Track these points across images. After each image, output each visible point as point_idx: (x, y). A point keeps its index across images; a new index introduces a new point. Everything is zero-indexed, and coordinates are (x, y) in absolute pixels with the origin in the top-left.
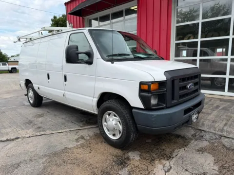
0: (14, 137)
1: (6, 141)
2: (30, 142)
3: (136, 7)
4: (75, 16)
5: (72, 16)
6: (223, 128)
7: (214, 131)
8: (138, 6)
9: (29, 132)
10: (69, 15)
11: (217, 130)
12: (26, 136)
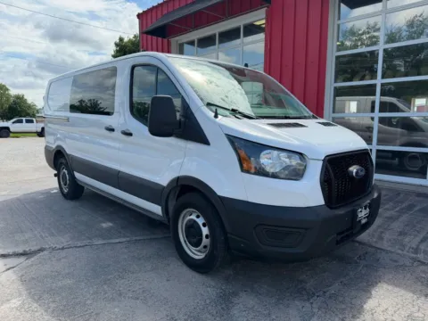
1: (22, 254)
2: (64, 258)
4: (154, 38)
6: (418, 246)
7: (400, 252)
8: (267, 19)
9: (63, 240)
10: (145, 35)
11: (407, 249)
12: (58, 246)
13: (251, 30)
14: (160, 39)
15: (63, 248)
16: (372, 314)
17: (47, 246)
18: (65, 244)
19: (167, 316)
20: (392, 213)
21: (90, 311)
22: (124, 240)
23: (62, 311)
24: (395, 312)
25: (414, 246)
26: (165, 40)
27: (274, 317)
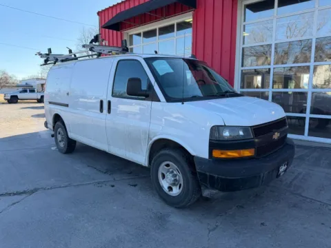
1: (22, 193)
3: (191, 20)
4: (111, 31)
5: (107, 30)
8: (193, 18)
10: (103, 29)
13: (182, 26)
14: (115, 32)
26: (119, 33)
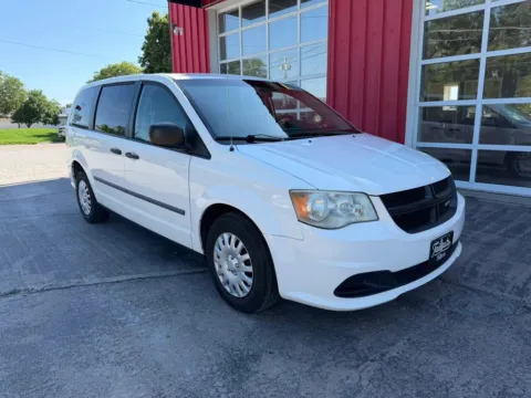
0: (8, 290)
2: (39, 304)
6: (525, 284)
7: (498, 293)
9: (46, 279)
10: (175, 5)
11: (509, 289)
12: (37, 288)
14: (194, 9)
15: (42, 290)
16: (447, 390)
17: (22, 288)
18: (46, 286)
19: (154, 390)
20: (495, 237)
21: (50, 383)
22: (125, 278)
23: (14, 382)
24: (480, 386)
25: (520, 285)
26: (201, 10)
27: (303, 394)
